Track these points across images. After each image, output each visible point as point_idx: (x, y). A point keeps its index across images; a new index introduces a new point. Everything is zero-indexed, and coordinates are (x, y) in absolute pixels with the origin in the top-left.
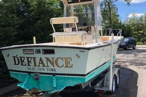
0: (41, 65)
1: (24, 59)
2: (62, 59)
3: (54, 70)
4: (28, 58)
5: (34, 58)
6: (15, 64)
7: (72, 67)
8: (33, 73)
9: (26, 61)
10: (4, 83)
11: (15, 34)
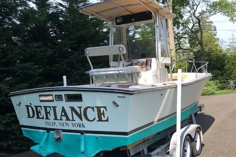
0: (64, 118)
1: (40, 108)
2: (93, 108)
3: (82, 126)
4: (46, 107)
5: (54, 108)
6: (29, 117)
7: (107, 120)
8: (53, 130)
9: (43, 112)
10: (20, 147)
11: (39, 73)
